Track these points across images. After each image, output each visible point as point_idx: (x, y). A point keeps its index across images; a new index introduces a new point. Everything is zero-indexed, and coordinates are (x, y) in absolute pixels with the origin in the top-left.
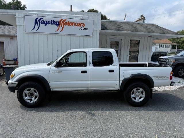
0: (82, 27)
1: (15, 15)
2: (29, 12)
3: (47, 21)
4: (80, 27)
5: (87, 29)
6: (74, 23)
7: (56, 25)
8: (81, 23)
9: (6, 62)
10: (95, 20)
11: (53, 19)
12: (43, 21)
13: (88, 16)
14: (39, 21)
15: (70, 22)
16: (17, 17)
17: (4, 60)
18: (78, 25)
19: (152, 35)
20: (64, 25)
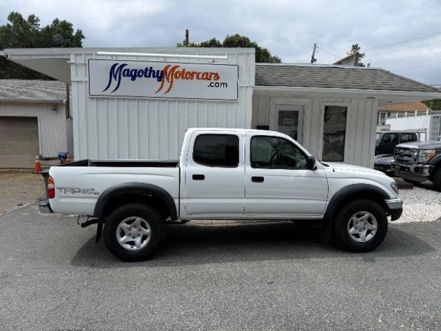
0: (213, 80)
1: (69, 60)
2: (99, 53)
3: (136, 71)
4: (209, 82)
5: (225, 84)
6: (196, 73)
7: (156, 78)
8: (211, 73)
9: (42, 162)
10: (243, 65)
11: (149, 65)
12: (128, 70)
13: (226, 57)
14: (118, 72)
15: (186, 71)
16: (72, 63)
17: (37, 157)
18: (205, 77)
19: (376, 95)
20: (174, 78)
